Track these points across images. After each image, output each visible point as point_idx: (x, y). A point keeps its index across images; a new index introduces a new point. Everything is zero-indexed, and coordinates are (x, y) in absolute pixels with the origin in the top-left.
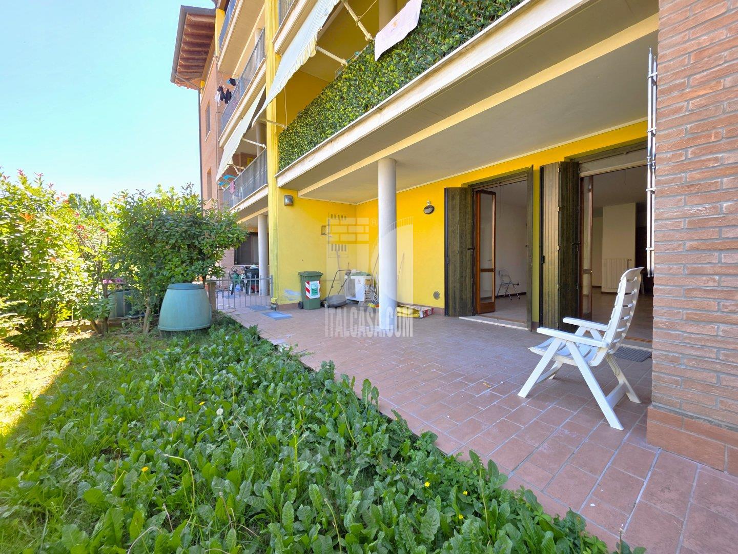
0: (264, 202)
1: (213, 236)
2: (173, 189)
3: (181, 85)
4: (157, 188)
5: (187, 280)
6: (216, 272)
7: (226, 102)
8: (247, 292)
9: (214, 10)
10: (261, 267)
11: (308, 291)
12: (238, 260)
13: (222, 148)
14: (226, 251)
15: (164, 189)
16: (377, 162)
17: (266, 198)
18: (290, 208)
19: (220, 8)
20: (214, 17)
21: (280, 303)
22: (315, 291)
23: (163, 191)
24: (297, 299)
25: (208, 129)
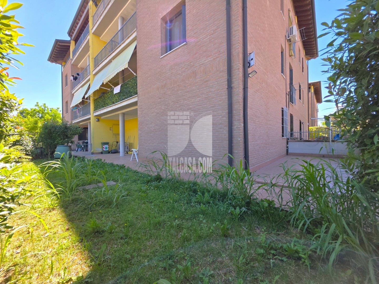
0: (89, 119)
1: (71, 132)
2: (45, 104)
3: (53, 63)
4: (36, 104)
5: (63, 144)
6: (72, 142)
7: (75, 80)
8: (83, 151)
9: (70, 41)
10: (89, 141)
11: (104, 148)
12: (80, 139)
13: (73, 94)
14: (75, 136)
15: (40, 104)
16: (119, 114)
17: (90, 118)
18: (98, 122)
19: (73, 40)
20: (70, 43)
21: (94, 152)
22: (106, 148)
23: (40, 106)
24: (100, 150)
25: (67, 85)
